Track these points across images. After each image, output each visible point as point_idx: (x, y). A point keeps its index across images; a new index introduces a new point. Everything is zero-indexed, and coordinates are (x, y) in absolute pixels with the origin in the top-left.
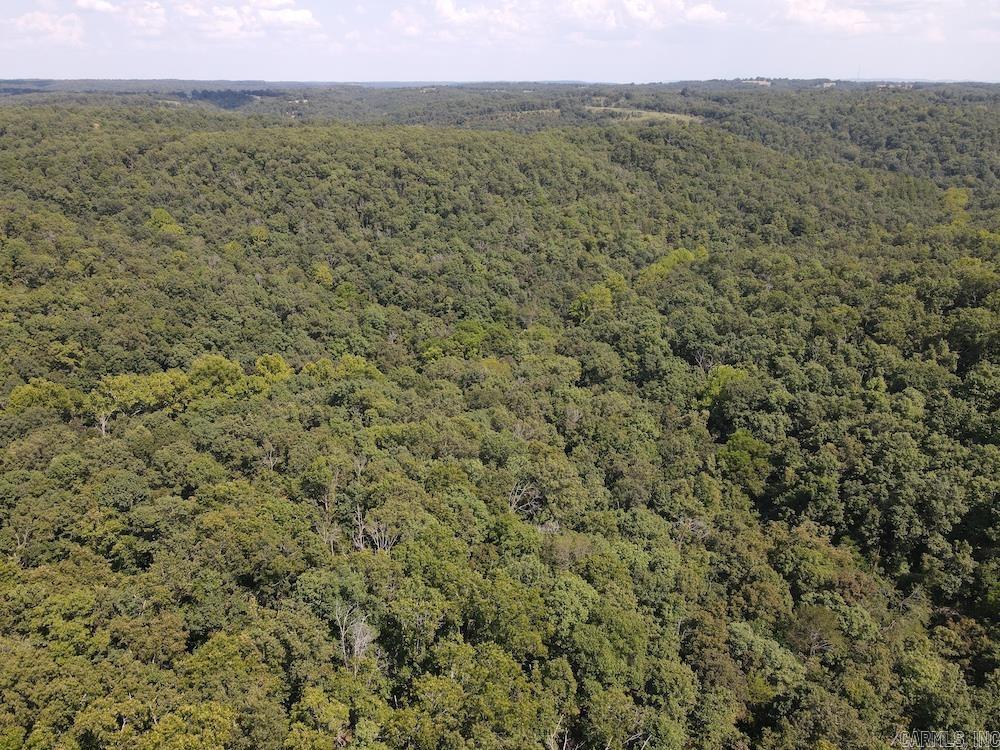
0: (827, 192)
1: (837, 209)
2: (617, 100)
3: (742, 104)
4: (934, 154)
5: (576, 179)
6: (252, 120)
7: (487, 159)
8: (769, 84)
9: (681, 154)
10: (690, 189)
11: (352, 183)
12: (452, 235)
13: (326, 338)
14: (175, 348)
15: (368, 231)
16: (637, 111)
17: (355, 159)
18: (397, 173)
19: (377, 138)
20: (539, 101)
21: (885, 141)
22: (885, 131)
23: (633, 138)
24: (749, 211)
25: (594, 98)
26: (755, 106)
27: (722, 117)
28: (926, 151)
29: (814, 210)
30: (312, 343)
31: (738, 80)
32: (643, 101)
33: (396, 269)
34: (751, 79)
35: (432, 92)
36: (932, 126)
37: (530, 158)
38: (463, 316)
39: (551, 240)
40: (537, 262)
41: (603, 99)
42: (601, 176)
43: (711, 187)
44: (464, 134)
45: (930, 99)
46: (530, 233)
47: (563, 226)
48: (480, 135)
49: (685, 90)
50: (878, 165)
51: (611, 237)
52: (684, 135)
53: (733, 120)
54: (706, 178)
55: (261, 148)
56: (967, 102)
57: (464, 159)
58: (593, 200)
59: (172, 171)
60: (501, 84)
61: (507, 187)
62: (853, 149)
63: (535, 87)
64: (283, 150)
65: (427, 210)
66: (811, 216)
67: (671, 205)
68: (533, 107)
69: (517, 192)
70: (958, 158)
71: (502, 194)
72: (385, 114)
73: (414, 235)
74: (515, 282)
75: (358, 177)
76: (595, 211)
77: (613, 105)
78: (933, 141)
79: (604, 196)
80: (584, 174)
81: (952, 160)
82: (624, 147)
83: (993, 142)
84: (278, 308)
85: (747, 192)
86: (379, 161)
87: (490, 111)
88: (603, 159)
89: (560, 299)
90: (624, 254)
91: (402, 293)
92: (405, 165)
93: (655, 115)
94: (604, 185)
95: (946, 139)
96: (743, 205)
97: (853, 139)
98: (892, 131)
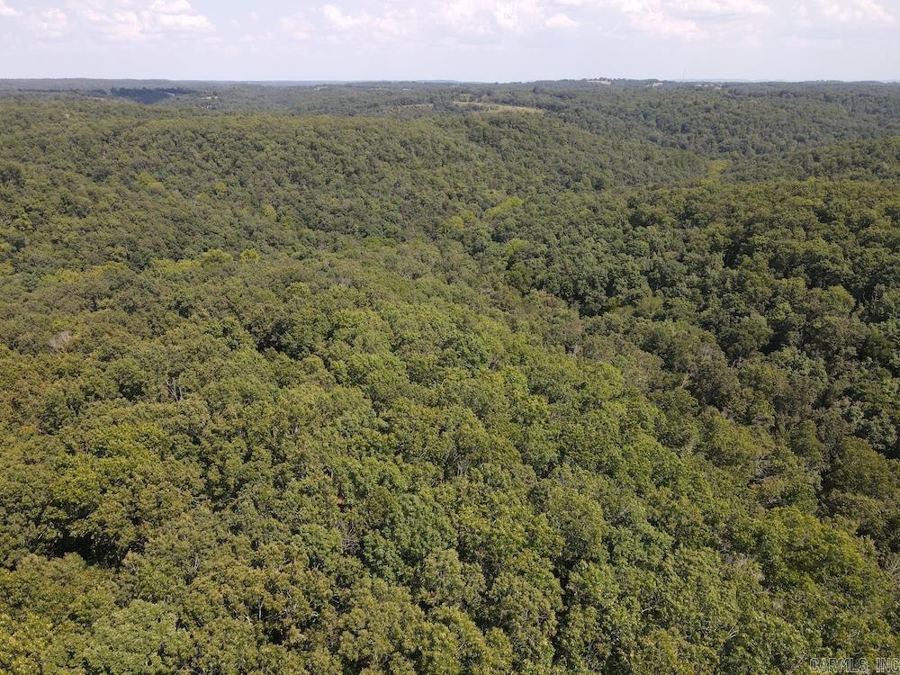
0: (623, 161)
1: (627, 172)
2: (480, 96)
3: (578, 100)
4: (713, 137)
5: (441, 152)
6: (184, 112)
7: (377, 137)
8: (610, 83)
9: (520, 135)
10: (524, 159)
11: (282, 153)
12: (356, 187)
13: (279, 246)
14: (186, 250)
15: (296, 186)
16: (495, 105)
17: (282, 137)
18: (313, 147)
19: (296, 123)
20: (416, 97)
21: (680, 128)
22: (681, 119)
23: (485, 124)
24: (565, 173)
25: (461, 95)
26: (588, 101)
27: (560, 109)
28: (708, 134)
29: (609, 172)
30: (271, 248)
31: (585, 80)
32: (502, 96)
33: (319, 207)
34: (595, 79)
35: (325, 89)
36: (714, 115)
37: (408, 137)
38: (365, 236)
39: (423, 191)
40: (414, 204)
41: (469, 95)
42: (460, 149)
43: (540, 158)
44: (359, 120)
45: (724, 96)
46: (409, 186)
47: (432, 183)
48: (372, 120)
49: (536, 88)
50: (673, 145)
51: (466, 190)
52: (522, 121)
53: (568, 112)
54: (537, 152)
56: (752, 97)
57: (361, 138)
58: (454, 166)
59: (144, 147)
60: (384, 83)
61: (392, 157)
62: (657, 134)
63: (414, 85)
64: (227, 132)
65: (336, 171)
66: (608, 176)
67: (510, 169)
68: (411, 102)
69: (400, 160)
70: (730, 139)
71: (389, 162)
72: (286, 108)
73: (330, 187)
74: (400, 216)
75: (286, 149)
76: (455, 174)
77: (477, 100)
78: (713, 127)
79: (462, 163)
80: (447, 148)
81: (726, 141)
82: (478, 130)
83: (756, 127)
84: (246, 228)
85: (565, 161)
86: (300, 138)
87: (376, 105)
88: (463, 138)
89: (430, 226)
90: (475, 200)
91: (324, 222)
92: (318, 141)
93: (509, 108)
94: (462, 156)
95: (722, 125)
96: (561, 170)
97: (658, 126)
98: (686, 120)
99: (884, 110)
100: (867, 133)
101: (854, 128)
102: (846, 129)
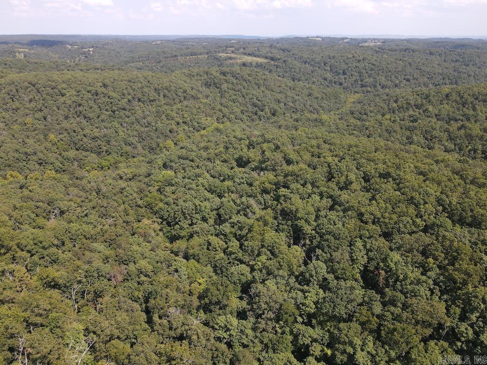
2: (239, 50)
4: (358, 78)
8: (321, 39)
11: (75, 98)
13: (45, 165)
16: (243, 56)
17: (79, 88)
18: (96, 94)
21: (341, 72)
22: (344, 66)
28: (356, 76)
31: (307, 38)
32: (251, 49)
33: (85, 135)
34: (313, 37)
36: (361, 65)
38: (109, 155)
41: (233, 49)
50: (335, 83)
51: (189, 119)
52: (238, 72)
55: (39, 82)
61: (146, 99)
62: (329, 75)
65: (105, 109)
66: (281, 108)
68: (196, 54)
70: (368, 80)
75: (78, 96)
77: (234, 53)
78: (359, 72)
79: (192, 101)
81: (365, 80)
83: (383, 72)
84: (25, 153)
86: (89, 88)
91: (85, 146)
93: (249, 58)
95: (364, 71)
96: (253, 104)
97: (331, 70)
98: (346, 67)
99: (462, 60)
100: (446, 76)
101: (439, 73)
102: (434, 74)
